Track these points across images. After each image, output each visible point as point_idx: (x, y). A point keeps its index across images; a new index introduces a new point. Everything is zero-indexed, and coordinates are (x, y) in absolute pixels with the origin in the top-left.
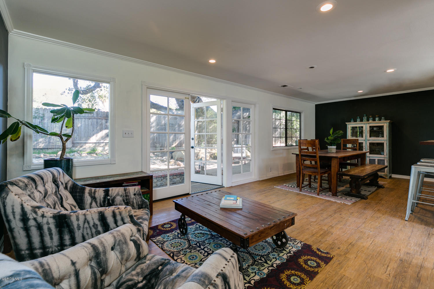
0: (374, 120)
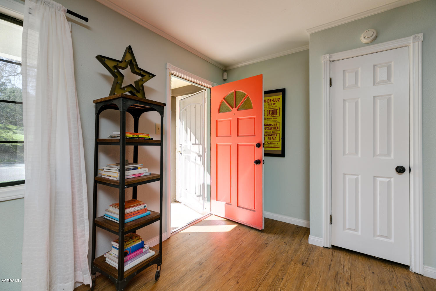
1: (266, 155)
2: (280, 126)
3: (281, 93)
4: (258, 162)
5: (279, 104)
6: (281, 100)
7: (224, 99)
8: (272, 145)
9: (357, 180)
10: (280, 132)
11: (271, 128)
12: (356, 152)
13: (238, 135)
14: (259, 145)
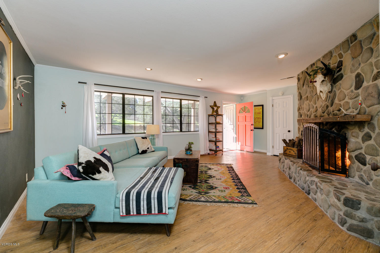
1: (254, 128)
2: (262, 118)
3: (262, 106)
4: (252, 130)
5: (261, 110)
6: (262, 109)
7: (241, 108)
8: (259, 125)
9: (279, 135)
10: (262, 120)
11: (259, 119)
12: (279, 127)
13: (246, 121)
14: (252, 125)
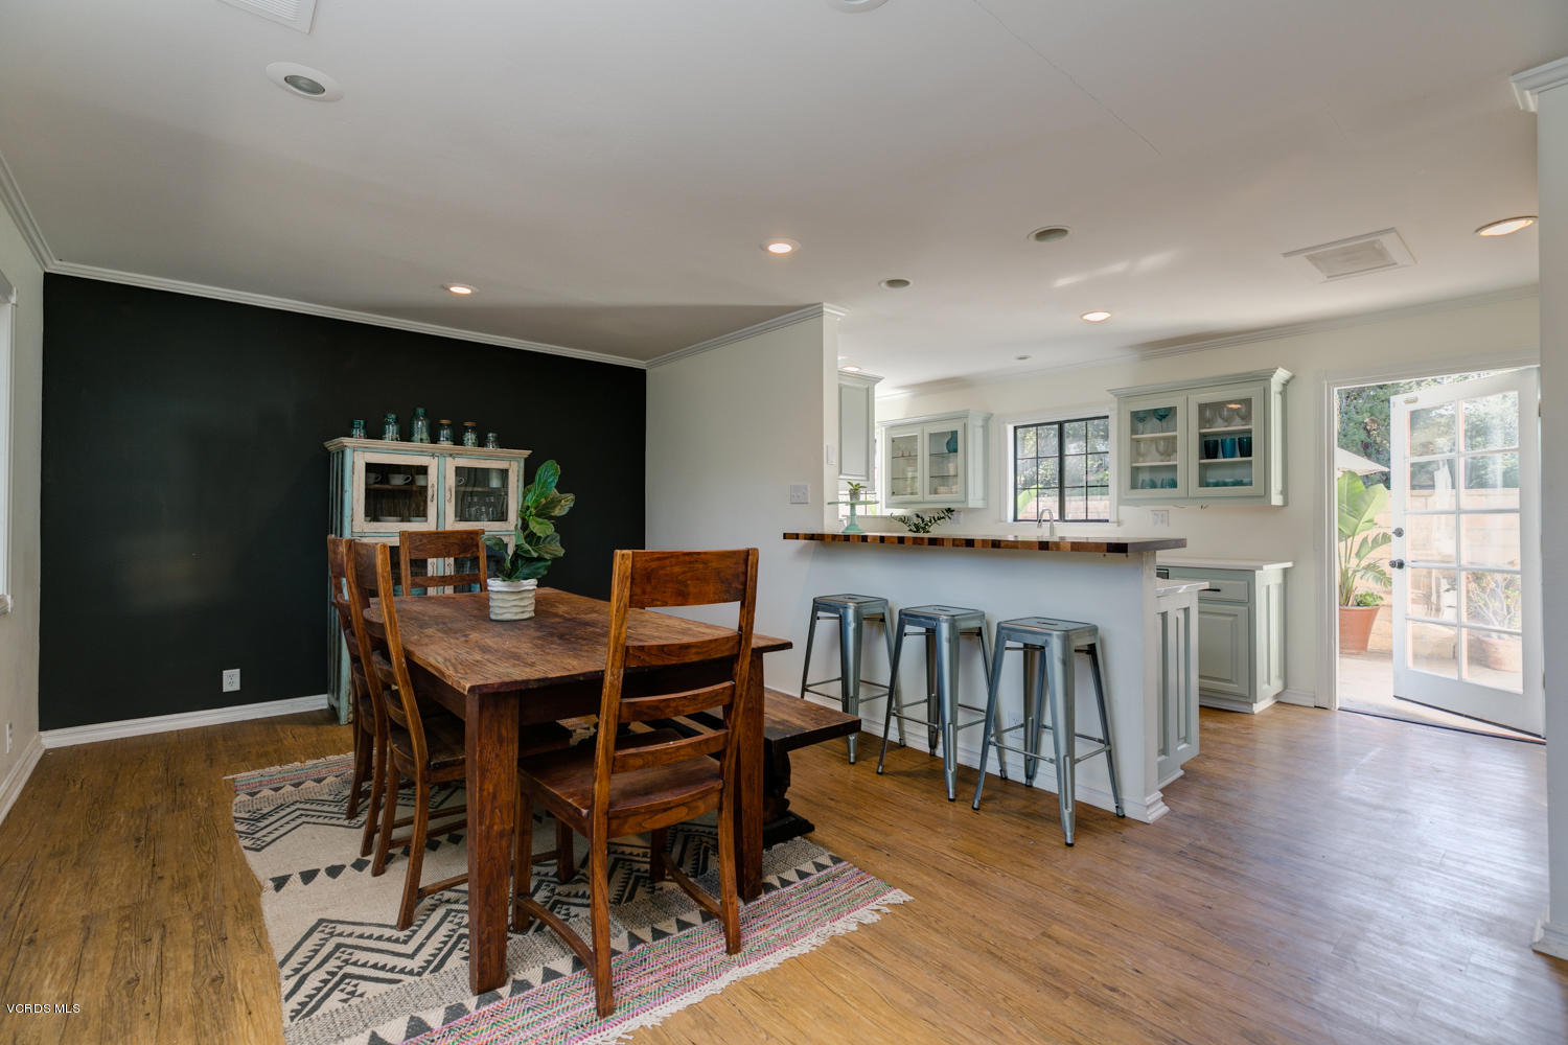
0: (481, 442)
